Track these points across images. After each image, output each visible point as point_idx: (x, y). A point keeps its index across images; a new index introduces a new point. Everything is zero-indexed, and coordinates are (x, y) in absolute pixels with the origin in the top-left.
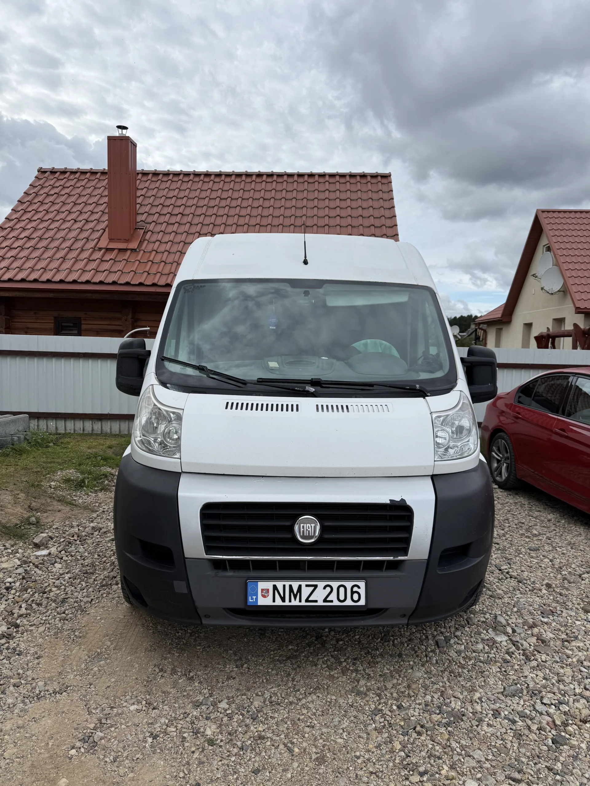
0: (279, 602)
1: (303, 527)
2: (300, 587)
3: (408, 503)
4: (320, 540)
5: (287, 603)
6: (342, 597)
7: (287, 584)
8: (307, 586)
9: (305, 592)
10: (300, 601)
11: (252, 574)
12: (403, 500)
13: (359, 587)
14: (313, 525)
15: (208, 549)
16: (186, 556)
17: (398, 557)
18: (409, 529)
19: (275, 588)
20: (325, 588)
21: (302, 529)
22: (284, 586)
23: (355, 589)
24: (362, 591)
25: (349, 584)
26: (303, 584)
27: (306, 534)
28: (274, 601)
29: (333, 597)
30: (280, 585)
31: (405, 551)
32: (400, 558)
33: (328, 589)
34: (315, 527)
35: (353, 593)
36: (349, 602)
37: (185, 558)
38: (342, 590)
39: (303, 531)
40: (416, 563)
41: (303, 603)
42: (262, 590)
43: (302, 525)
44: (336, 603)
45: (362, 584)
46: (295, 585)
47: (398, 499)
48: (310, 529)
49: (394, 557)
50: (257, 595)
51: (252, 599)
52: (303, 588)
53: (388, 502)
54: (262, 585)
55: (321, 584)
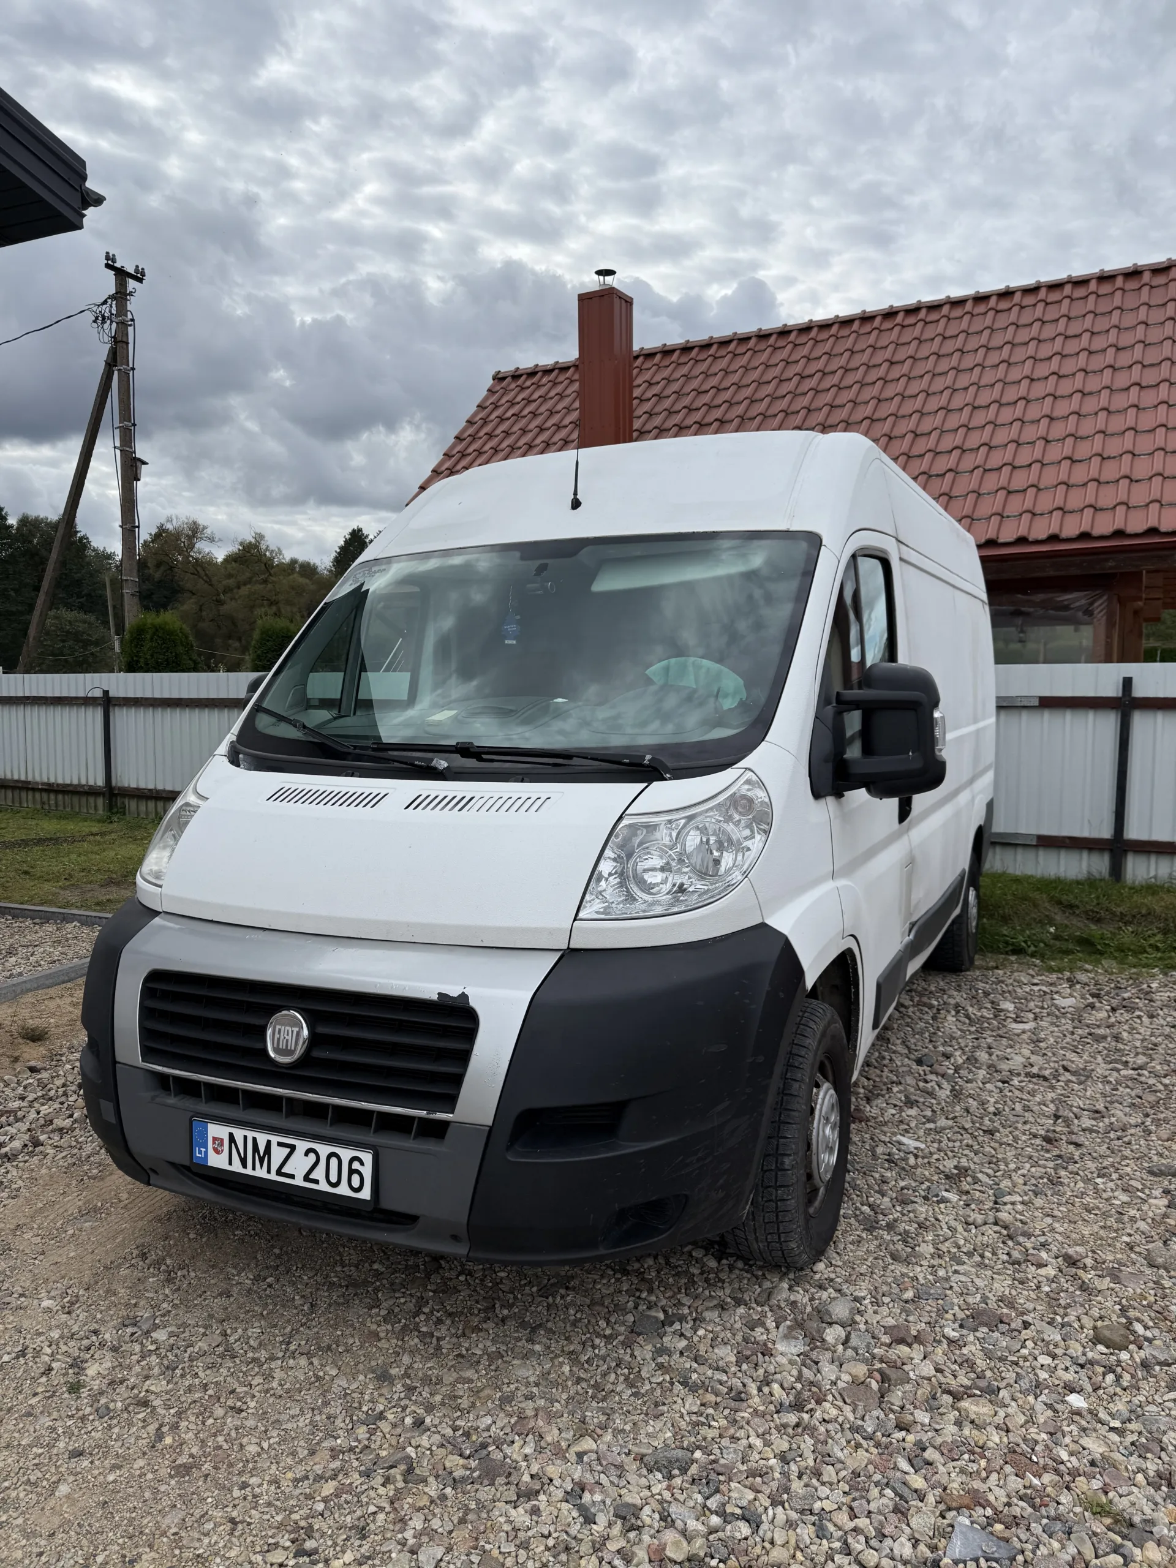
0: (237, 1167)
1: (280, 1030)
2: (269, 1143)
3: (472, 1003)
4: (306, 1060)
5: (249, 1171)
6: (333, 1178)
7: (250, 1135)
8: (280, 1144)
9: (278, 1155)
10: (269, 1172)
11: (203, 1107)
12: (464, 996)
13: (362, 1164)
14: (296, 1030)
15: (148, 1053)
16: (118, 1059)
17: (435, 1112)
18: (464, 1057)
19: (232, 1137)
20: (306, 1154)
21: (277, 1036)
22: (245, 1137)
23: (356, 1165)
24: (367, 1171)
25: (346, 1154)
26: (275, 1139)
27: (283, 1045)
28: (230, 1163)
29: (319, 1174)
30: (239, 1134)
31: (450, 1101)
32: (440, 1116)
33: (312, 1157)
34: (298, 1034)
35: (351, 1172)
36: (343, 1190)
37: (115, 1062)
38: (334, 1162)
39: (279, 1039)
40: (470, 1129)
41: (273, 1176)
42: (214, 1139)
43: (278, 1027)
44: (323, 1187)
45: (367, 1157)
46: (262, 1139)
47: (454, 991)
48: (289, 1038)
49: (429, 1111)
50: (207, 1148)
51: (200, 1152)
52: (274, 1146)
53: (435, 997)
54: (216, 1130)
55: (302, 1145)
